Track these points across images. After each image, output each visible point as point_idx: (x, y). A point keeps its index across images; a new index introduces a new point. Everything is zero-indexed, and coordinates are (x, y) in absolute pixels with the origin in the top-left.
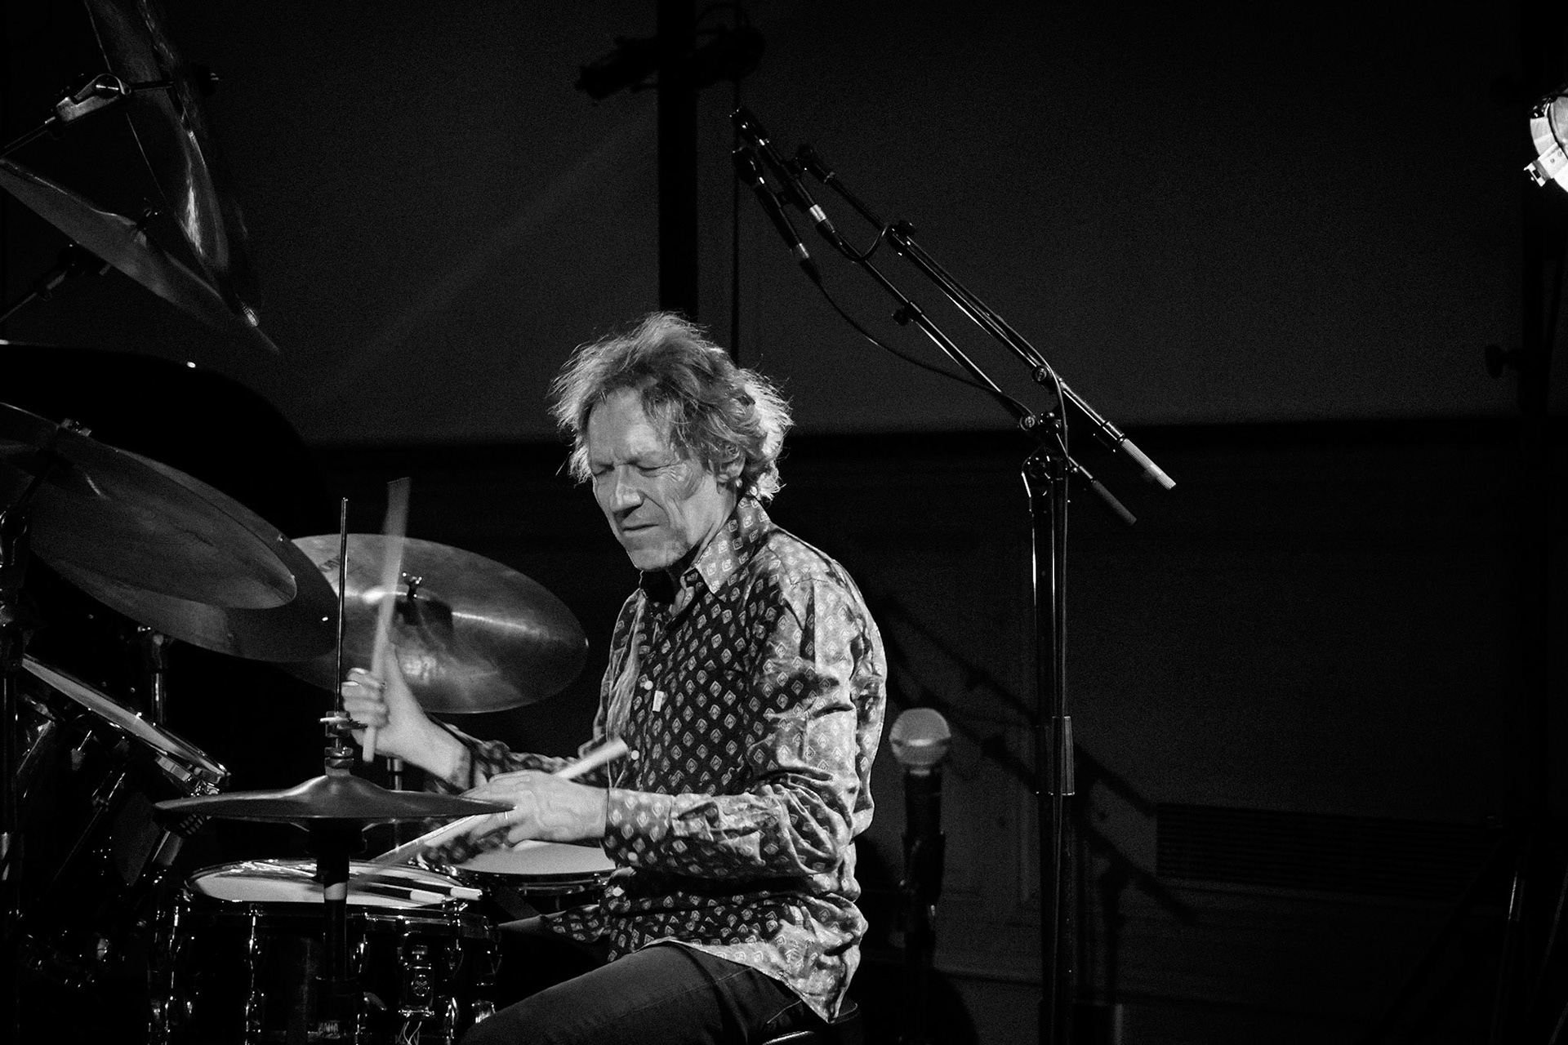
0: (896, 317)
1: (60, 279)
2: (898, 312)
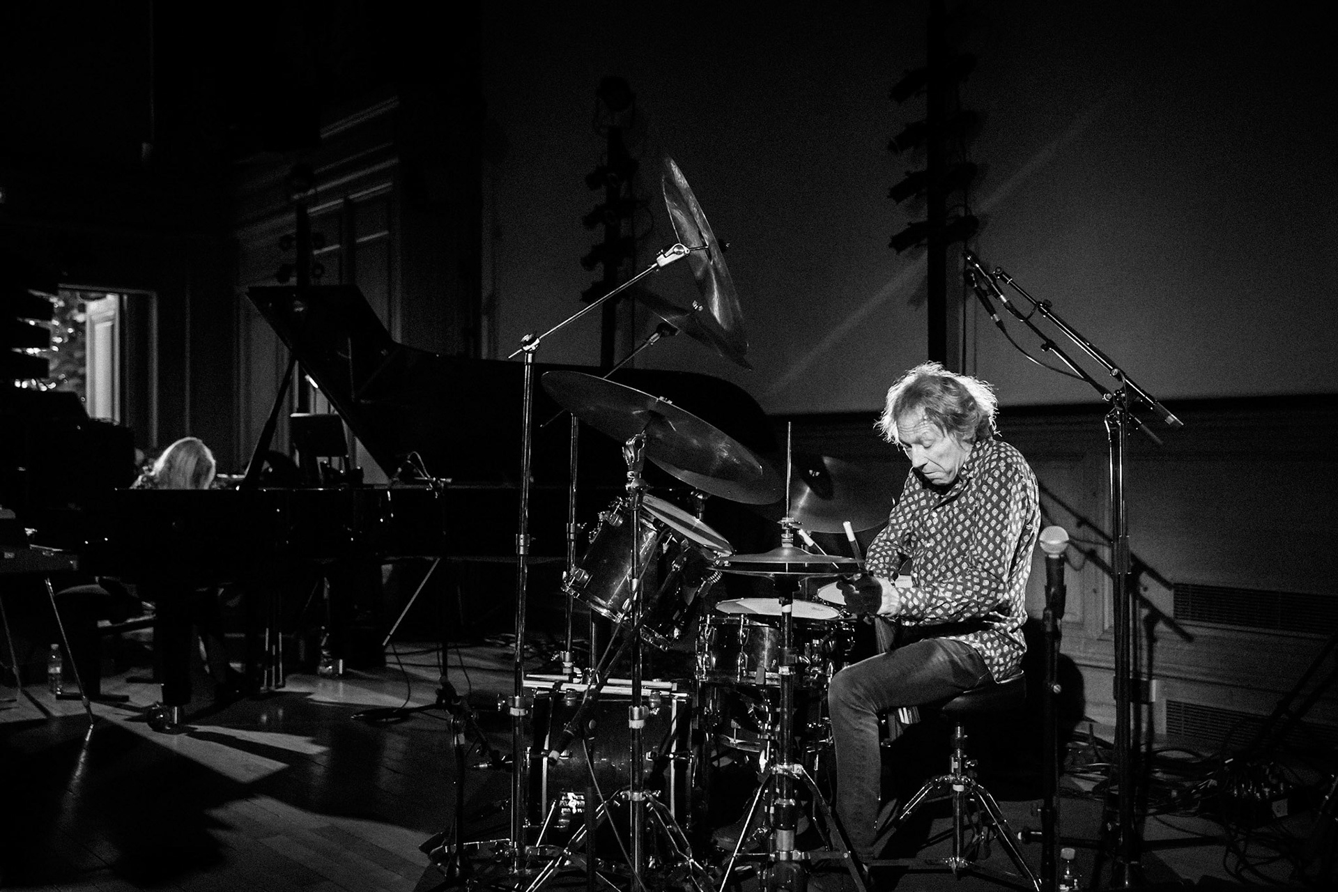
0: (1043, 347)
2: (1044, 344)
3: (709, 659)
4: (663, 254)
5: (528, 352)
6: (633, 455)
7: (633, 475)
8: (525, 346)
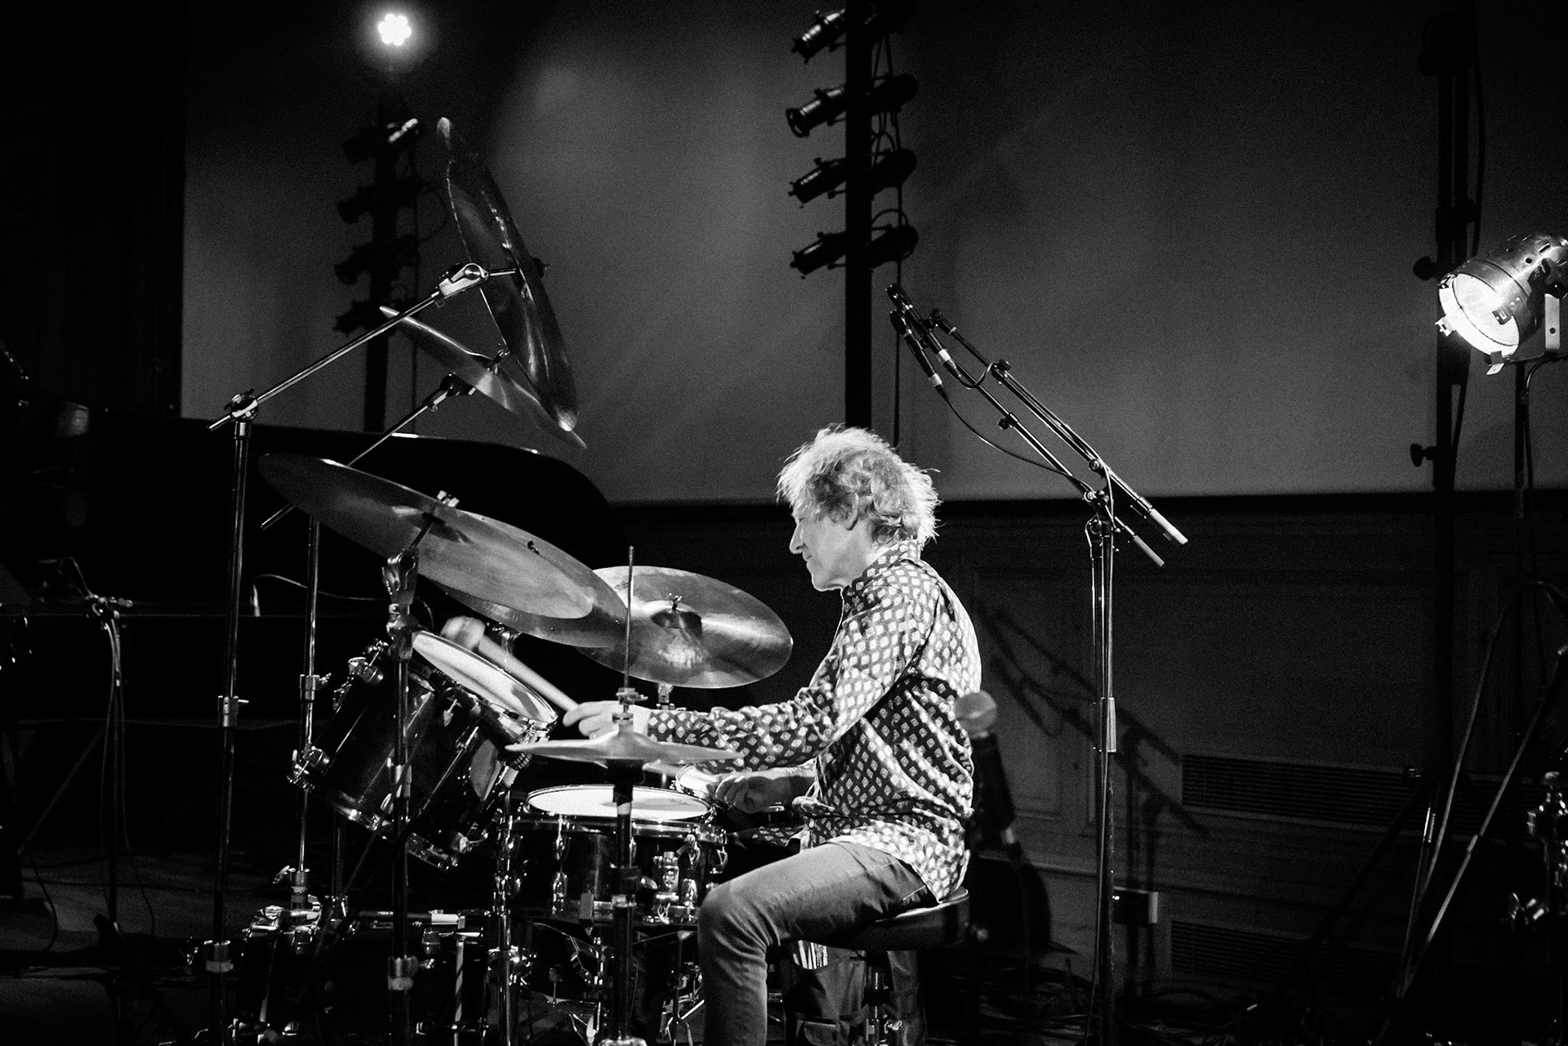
0: (1000, 424)
1: (443, 397)
2: (1002, 420)
3: (511, 883)
4: (449, 277)
5: (240, 419)
6: (398, 579)
7: (397, 609)
8: (236, 411)
